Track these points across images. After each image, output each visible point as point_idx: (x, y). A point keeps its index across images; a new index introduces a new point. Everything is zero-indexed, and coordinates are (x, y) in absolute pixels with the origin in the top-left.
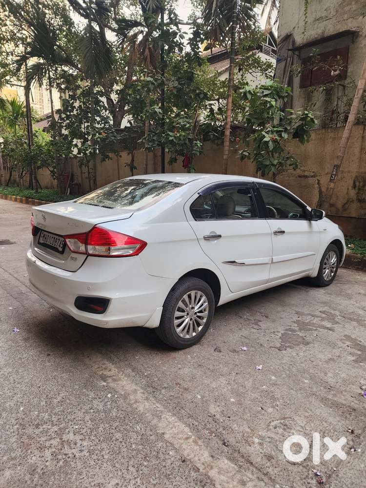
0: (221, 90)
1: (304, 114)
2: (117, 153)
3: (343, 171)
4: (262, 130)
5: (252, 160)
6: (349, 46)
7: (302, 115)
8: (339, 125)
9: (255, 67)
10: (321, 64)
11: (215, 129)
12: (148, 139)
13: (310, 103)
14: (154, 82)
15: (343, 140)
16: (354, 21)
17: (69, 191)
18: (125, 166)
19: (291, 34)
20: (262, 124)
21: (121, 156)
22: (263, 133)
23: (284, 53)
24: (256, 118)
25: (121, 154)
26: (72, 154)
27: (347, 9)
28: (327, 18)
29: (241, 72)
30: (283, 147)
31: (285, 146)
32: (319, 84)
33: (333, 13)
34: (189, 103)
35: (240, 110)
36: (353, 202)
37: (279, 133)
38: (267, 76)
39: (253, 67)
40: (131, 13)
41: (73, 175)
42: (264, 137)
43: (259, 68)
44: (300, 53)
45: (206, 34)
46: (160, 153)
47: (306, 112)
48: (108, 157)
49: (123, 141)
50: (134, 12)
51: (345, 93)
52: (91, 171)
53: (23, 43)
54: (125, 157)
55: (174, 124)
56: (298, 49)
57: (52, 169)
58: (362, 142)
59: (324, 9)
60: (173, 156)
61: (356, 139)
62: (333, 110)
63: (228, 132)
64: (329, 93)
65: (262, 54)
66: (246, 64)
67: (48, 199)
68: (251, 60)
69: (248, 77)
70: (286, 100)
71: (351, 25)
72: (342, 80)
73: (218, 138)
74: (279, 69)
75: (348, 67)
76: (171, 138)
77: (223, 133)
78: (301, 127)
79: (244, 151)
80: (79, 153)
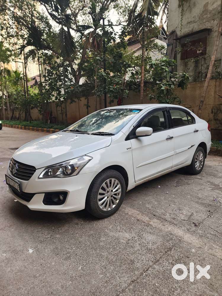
0: (136, 62)
1: (183, 74)
2: (79, 98)
3: (205, 104)
4: (161, 83)
5: (156, 100)
6: (207, 37)
7: (183, 75)
8: (202, 80)
9: (155, 48)
10: (191, 47)
11: (135, 84)
12: (98, 91)
13: (186, 68)
14: (100, 59)
15: (205, 88)
16: (209, 23)
17: (49, 122)
18: (84, 106)
19: (175, 31)
20: (161, 80)
21: (81, 100)
22: (161, 85)
23: (171, 41)
24: (157, 77)
25: (81, 99)
26: (52, 100)
27: (205, 16)
28: (194, 22)
29: (147, 51)
30: (173, 92)
31: (174, 92)
32: (191, 58)
33: (197, 19)
34: (120, 69)
35: (147, 73)
36: (211, 120)
37: (170, 85)
38: (162, 53)
39: (154, 49)
40: (83, 19)
41: (51, 112)
42: (162, 87)
43: (157, 49)
44: (180, 41)
45: (128, 32)
46: (104, 98)
47: (185, 73)
48: (74, 101)
49: (82, 91)
50: (84, 19)
51: (205, 62)
52: (63, 109)
53: (22, 38)
54: (83, 101)
55: (113, 81)
56: (179, 39)
57: (39, 109)
58: (215, 88)
59: (192, 17)
60: (112, 99)
61: (212, 87)
62: (199, 72)
63: (142, 85)
64: (197, 62)
65: (158, 40)
66: (149, 47)
67: (38, 126)
68: (152, 44)
69: (151, 54)
70: (173, 67)
71: (208, 25)
72: (204, 55)
73: (136, 89)
74: (169, 50)
75: (207, 48)
76: (111, 89)
77: (139, 85)
78: (182, 81)
79: (152, 95)
80: (56, 99)
